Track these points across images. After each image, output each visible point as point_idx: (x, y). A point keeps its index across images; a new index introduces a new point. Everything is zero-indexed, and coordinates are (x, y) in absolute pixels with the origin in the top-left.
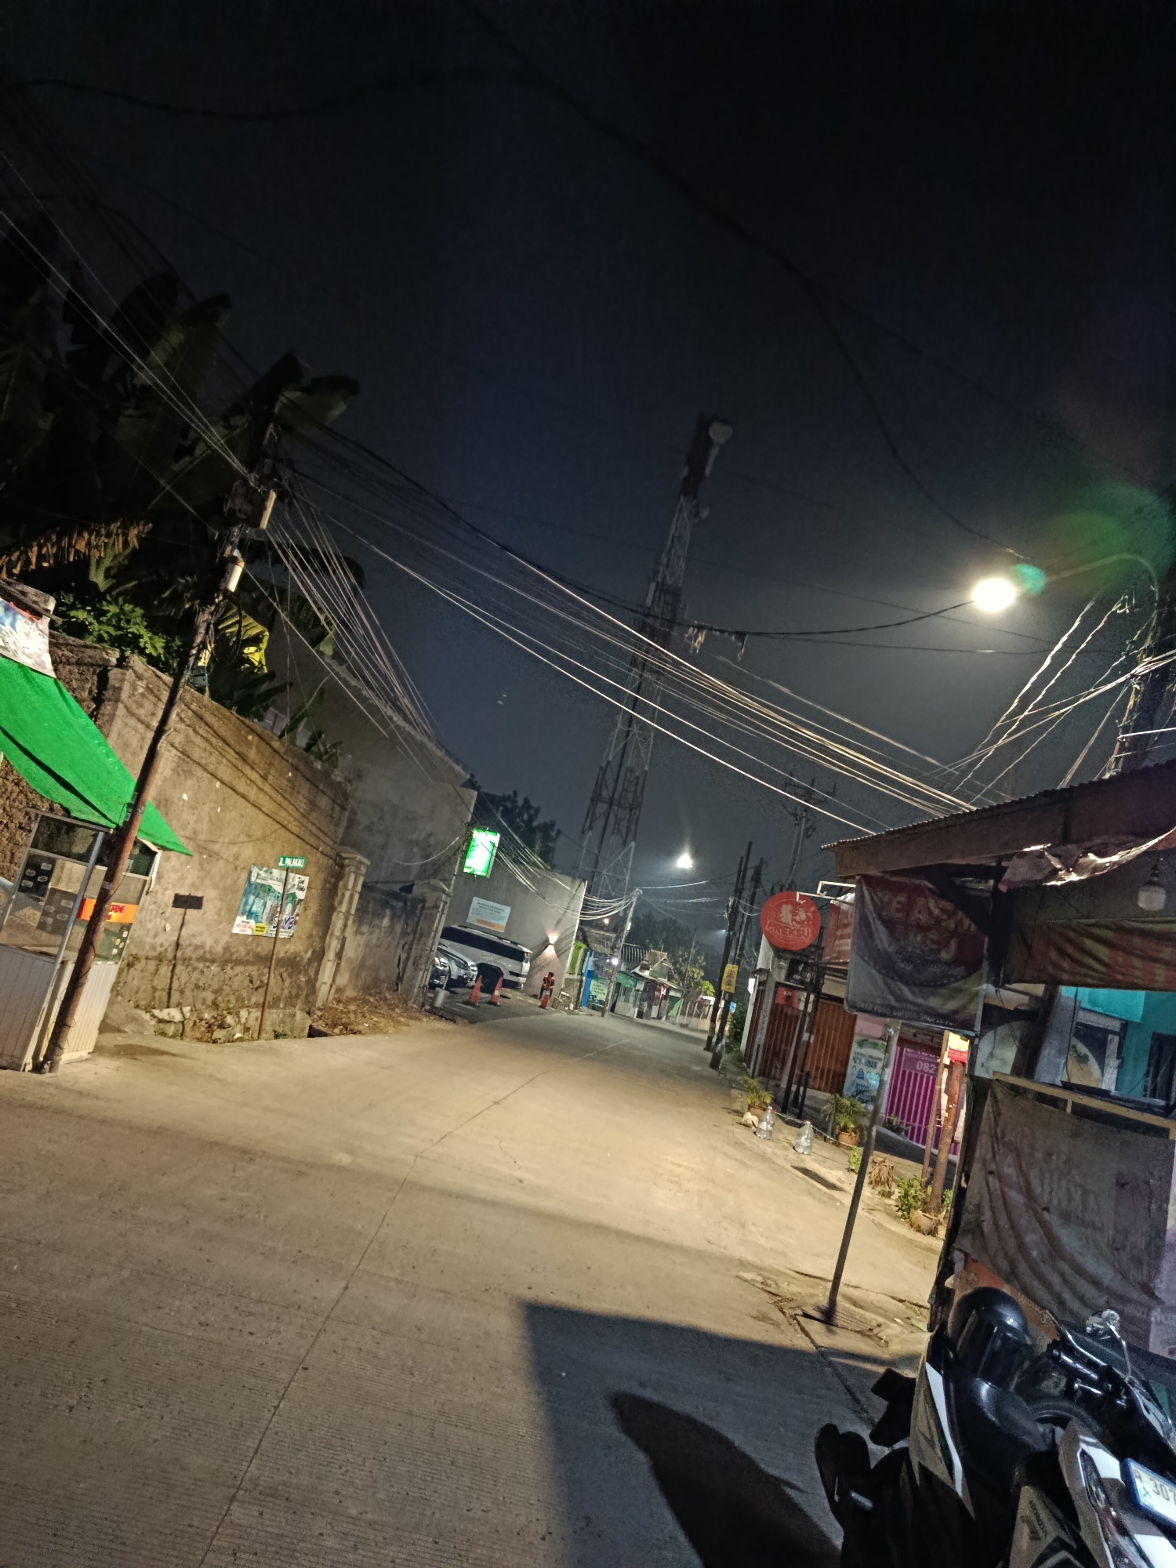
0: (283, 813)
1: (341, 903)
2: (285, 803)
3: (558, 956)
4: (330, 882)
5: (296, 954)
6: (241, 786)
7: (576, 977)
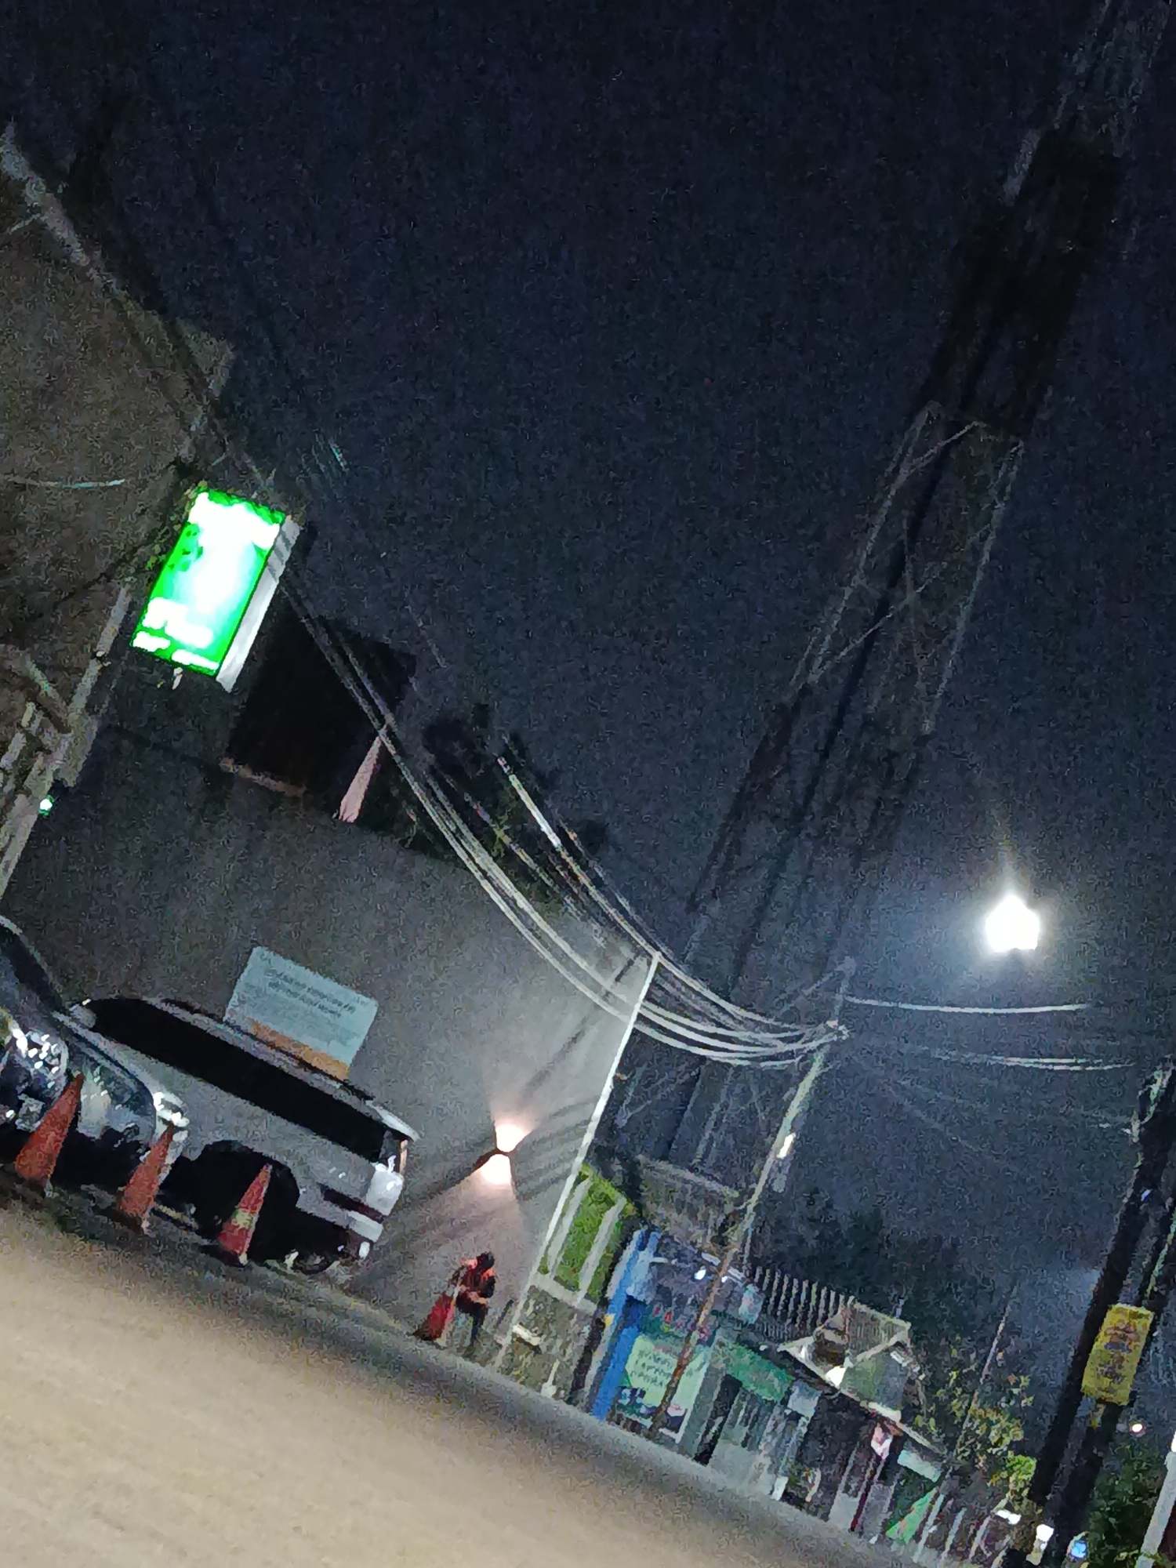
3: (523, 1197)
7: (578, 1300)
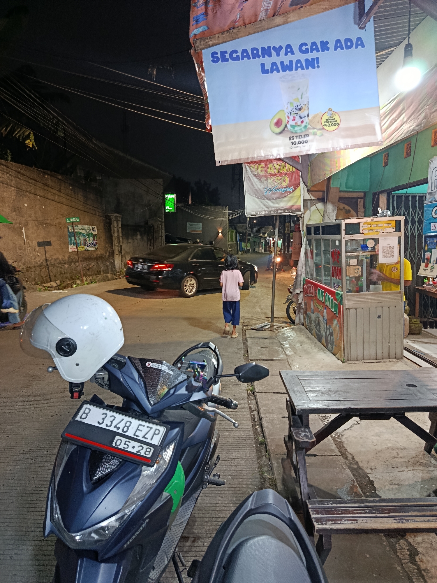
0: (74, 203)
1: (114, 233)
2: (73, 199)
3: (224, 236)
4: (107, 226)
5: (102, 255)
6: (50, 197)
7: (234, 243)
